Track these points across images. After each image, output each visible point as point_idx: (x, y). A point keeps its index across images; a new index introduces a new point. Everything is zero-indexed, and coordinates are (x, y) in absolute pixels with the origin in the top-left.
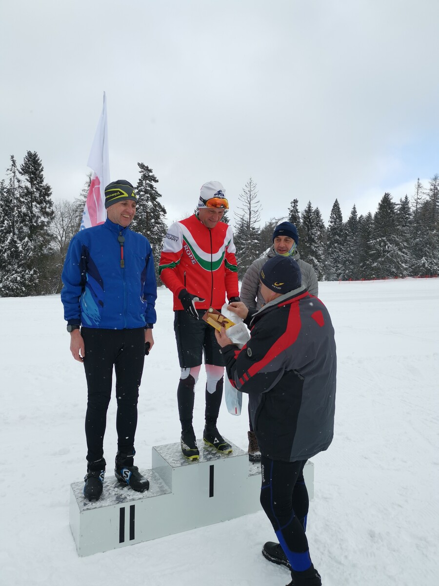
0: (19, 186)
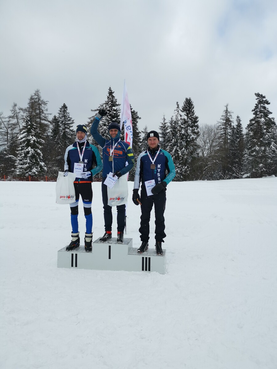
0: (181, 119)
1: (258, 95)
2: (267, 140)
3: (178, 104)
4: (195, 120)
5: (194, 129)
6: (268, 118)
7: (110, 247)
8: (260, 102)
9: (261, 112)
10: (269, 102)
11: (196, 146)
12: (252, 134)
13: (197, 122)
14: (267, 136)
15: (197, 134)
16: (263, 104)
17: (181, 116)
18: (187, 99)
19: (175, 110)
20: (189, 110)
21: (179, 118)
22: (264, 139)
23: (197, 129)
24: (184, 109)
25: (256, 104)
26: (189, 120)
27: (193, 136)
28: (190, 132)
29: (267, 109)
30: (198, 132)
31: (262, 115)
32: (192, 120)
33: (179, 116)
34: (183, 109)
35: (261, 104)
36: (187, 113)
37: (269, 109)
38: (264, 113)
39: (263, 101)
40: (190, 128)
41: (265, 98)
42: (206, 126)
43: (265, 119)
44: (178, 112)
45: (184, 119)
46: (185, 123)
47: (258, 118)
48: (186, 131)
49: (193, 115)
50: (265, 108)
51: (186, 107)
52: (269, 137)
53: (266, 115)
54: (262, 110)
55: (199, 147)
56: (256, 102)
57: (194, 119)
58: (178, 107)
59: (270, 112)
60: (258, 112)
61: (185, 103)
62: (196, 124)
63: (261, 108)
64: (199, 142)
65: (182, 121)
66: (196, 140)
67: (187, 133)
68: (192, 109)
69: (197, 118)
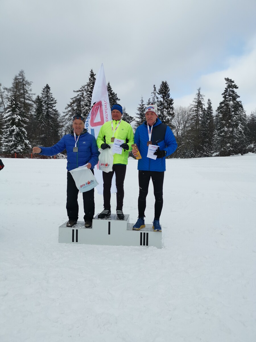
1: (227, 80)
2: (235, 122)
3: (155, 87)
4: (171, 102)
5: (170, 111)
6: (236, 101)
7: (109, 223)
8: (229, 86)
9: (230, 95)
10: (237, 87)
11: (171, 126)
12: (221, 116)
13: (172, 104)
14: (235, 118)
15: (173, 115)
16: (232, 88)
17: (157, 98)
18: (163, 82)
19: (152, 93)
20: (165, 93)
21: (156, 100)
22: (232, 120)
23: (172, 111)
24: (161, 92)
25: (226, 88)
26: (165, 102)
27: (168, 117)
28: (166, 113)
29: (235, 93)
30: (173, 113)
31: (230, 98)
32: (168, 102)
33: (156, 98)
34: (159, 92)
35: (230, 88)
36: (163, 96)
37: (237, 93)
38: (233, 97)
39: (232, 85)
40: (166, 110)
41: (234, 83)
42: (180, 108)
43: (233, 102)
44: (155, 94)
45: (161, 101)
46: (161, 105)
47: (227, 101)
48: (162, 113)
49: (168, 98)
50: (233, 92)
51: (163, 90)
52: (237, 119)
53: (234, 99)
54: (231, 94)
55: (173, 127)
56: (226, 86)
57: (169, 101)
58: (155, 90)
59: (238, 96)
60: (227, 96)
61: (161, 86)
62: (171, 106)
63: (230, 92)
64: (174, 122)
65: (158, 104)
66: (172, 121)
67: (163, 114)
68: (168, 92)
69: (172, 100)
